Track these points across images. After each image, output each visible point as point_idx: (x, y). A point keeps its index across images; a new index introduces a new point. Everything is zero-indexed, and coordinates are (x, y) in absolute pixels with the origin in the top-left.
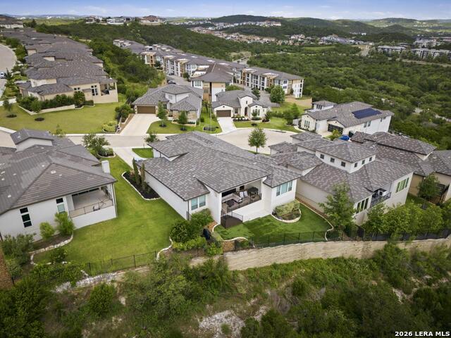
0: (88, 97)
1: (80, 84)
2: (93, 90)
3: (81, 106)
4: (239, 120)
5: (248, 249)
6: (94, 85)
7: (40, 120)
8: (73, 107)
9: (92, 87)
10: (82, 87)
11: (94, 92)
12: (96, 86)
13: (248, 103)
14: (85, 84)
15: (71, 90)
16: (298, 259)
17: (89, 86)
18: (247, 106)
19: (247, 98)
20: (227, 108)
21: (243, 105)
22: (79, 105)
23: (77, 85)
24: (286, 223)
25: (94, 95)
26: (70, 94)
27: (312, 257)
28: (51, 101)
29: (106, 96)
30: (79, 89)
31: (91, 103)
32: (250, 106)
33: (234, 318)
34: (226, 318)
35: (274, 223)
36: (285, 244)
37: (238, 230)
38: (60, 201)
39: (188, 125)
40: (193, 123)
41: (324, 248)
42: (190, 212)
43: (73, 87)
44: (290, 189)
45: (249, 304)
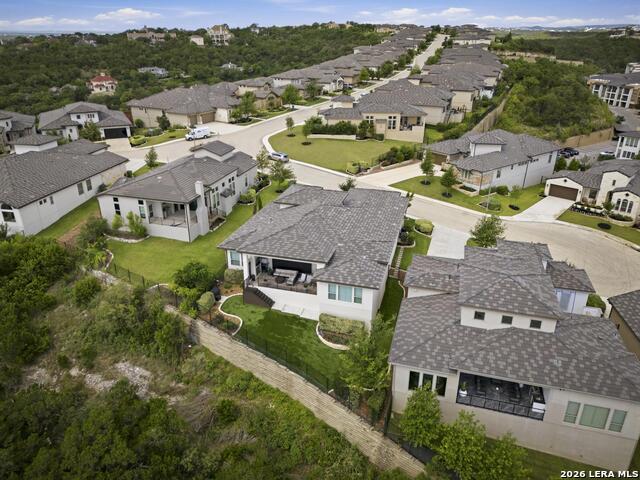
0: (380, 129)
1: (375, 112)
2: (390, 122)
3: (366, 138)
4: (582, 210)
5: (224, 331)
6: (392, 115)
7: (305, 144)
8: (353, 137)
9: (390, 117)
10: (377, 116)
11: (391, 125)
12: (395, 117)
13: (618, 185)
14: (382, 112)
15: (360, 118)
16: (282, 390)
17: (385, 116)
18: (612, 189)
19: (616, 175)
20: (571, 184)
21: (606, 186)
22: (363, 137)
23: (372, 112)
24: (320, 341)
25: (390, 128)
26: (356, 123)
27: (302, 402)
28: (332, 126)
29: (407, 132)
30: (372, 117)
31: (381, 137)
32: (618, 190)
33: (146, 382)
34: (141, 377)
35: (305, 332)
36: (267, 355)
37: (253, 312)
38: (141, 203)
39: (462, 191)
40: (473, 190)
41: (318, 400)
42: (230, 266)
43: (365, 115)
44: (358, 300)
45: (173, 384)
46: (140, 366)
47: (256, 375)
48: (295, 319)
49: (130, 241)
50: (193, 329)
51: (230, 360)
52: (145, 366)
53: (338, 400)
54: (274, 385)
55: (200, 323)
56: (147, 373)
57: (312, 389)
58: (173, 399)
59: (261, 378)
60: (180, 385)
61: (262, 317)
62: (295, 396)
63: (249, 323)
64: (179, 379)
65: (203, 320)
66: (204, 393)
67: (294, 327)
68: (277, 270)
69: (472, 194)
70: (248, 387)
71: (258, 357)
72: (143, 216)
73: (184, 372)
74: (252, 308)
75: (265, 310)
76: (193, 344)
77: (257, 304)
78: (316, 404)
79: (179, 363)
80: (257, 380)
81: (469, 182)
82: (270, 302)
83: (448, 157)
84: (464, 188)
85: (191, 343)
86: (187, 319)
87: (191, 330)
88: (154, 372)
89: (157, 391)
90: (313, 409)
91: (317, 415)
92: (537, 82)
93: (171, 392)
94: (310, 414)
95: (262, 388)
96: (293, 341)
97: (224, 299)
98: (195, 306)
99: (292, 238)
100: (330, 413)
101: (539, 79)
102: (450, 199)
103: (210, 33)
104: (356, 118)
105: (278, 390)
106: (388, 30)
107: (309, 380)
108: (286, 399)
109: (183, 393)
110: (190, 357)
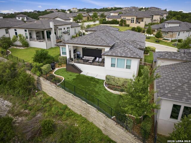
0: (128, 23)
1: (126, 16)
2: (132, 20)
6: (133, 17)
8: (118, 25)
9: (132, 18)
10: (127, 18)
11: (132, 21)
12: (134, 18)
14: (129, 16)
15: (120, 18)
16: (83, 116)
17: (130, 18)
22: (121, 25)
23: (125, 16)
25: (132, 22)
26: (119, 20)
27: (95, 123)
28: (110, 21)
29: (138, 24)
30: (125, 18)
31: (128, 26)
33: (8, 109)
34: (6, 106)
35: (97, 85)
36: (75, 95)
37: (70, 75)
38: (26, 31)
39: (164, 40)
40: (168, 40)
41: (105, 122)
42: (62, 55)
43: (122, 18)
44: (128, 67)
45: (22, 111)
46: (8, 100)
47: (69, 107)
48: (92, 79)
49: (20, 48)
50: (39, 83)
51: (56, 99)
52: (10, 100)
53: (118, 123)
54: (79, 113)
55: (41, 79)
56: (10, 104)
57: (101, 115)
58: (20, 119)
59: (71, 108)
60: (27, 111)
61: (75, 77)
62: (91, 120)
63: (68, 80)
64: (26, 108)
65: (43, 77)
66: (39, 115)
67: (92, 82)
68: (84, 57)
69: (169, 41)
70: (63, 113)
71: (70, 96)
72: (27, 38)
73: (30, 104)
74: (70, 73)
75: (78, 74)
76: (38, 90)
77: (73, 72)
78: (103, 125)
79: (28, 99)
80: (70, 109)
81: (167, 37)
82: (80, 71)
83: (156, 30)
84: (164, 39)
85: (37, 90)
86: (36, 77)
87: (38, 83)
88: (14, 104)
89: (12, 114)
90: (101, 128)
91: (104, 132)
92: (180, 17)
93: (20, 114)
94: (99, 131)
95: (72, 114)
96: (91, 89)
97: (57, 69)
98: (40, 70)
99: (92, 37)
100: (112, 131)
101: (181, 16)
102: (159, 43)
103: (72, 10)
104: (119, 18)
105: (81, 116)
106: (126, 9)
107: (99, 110)
108: (85, 121)
109: (26, 115)
110: (35, 97)
